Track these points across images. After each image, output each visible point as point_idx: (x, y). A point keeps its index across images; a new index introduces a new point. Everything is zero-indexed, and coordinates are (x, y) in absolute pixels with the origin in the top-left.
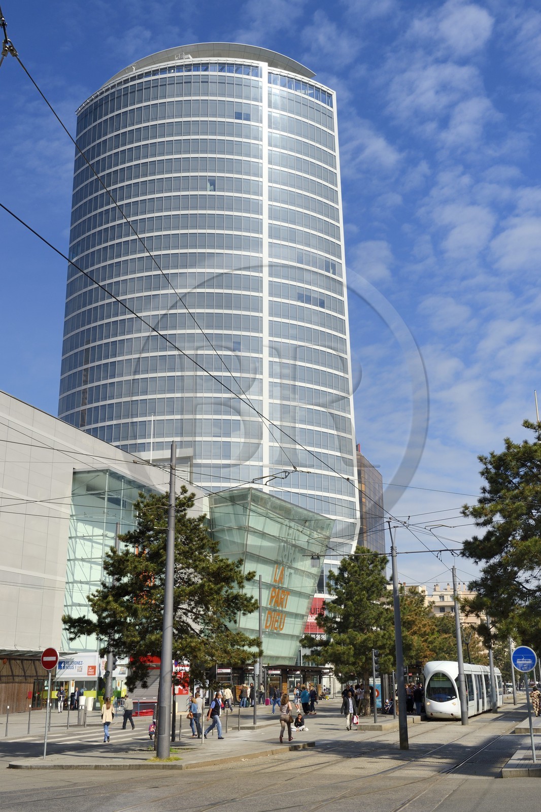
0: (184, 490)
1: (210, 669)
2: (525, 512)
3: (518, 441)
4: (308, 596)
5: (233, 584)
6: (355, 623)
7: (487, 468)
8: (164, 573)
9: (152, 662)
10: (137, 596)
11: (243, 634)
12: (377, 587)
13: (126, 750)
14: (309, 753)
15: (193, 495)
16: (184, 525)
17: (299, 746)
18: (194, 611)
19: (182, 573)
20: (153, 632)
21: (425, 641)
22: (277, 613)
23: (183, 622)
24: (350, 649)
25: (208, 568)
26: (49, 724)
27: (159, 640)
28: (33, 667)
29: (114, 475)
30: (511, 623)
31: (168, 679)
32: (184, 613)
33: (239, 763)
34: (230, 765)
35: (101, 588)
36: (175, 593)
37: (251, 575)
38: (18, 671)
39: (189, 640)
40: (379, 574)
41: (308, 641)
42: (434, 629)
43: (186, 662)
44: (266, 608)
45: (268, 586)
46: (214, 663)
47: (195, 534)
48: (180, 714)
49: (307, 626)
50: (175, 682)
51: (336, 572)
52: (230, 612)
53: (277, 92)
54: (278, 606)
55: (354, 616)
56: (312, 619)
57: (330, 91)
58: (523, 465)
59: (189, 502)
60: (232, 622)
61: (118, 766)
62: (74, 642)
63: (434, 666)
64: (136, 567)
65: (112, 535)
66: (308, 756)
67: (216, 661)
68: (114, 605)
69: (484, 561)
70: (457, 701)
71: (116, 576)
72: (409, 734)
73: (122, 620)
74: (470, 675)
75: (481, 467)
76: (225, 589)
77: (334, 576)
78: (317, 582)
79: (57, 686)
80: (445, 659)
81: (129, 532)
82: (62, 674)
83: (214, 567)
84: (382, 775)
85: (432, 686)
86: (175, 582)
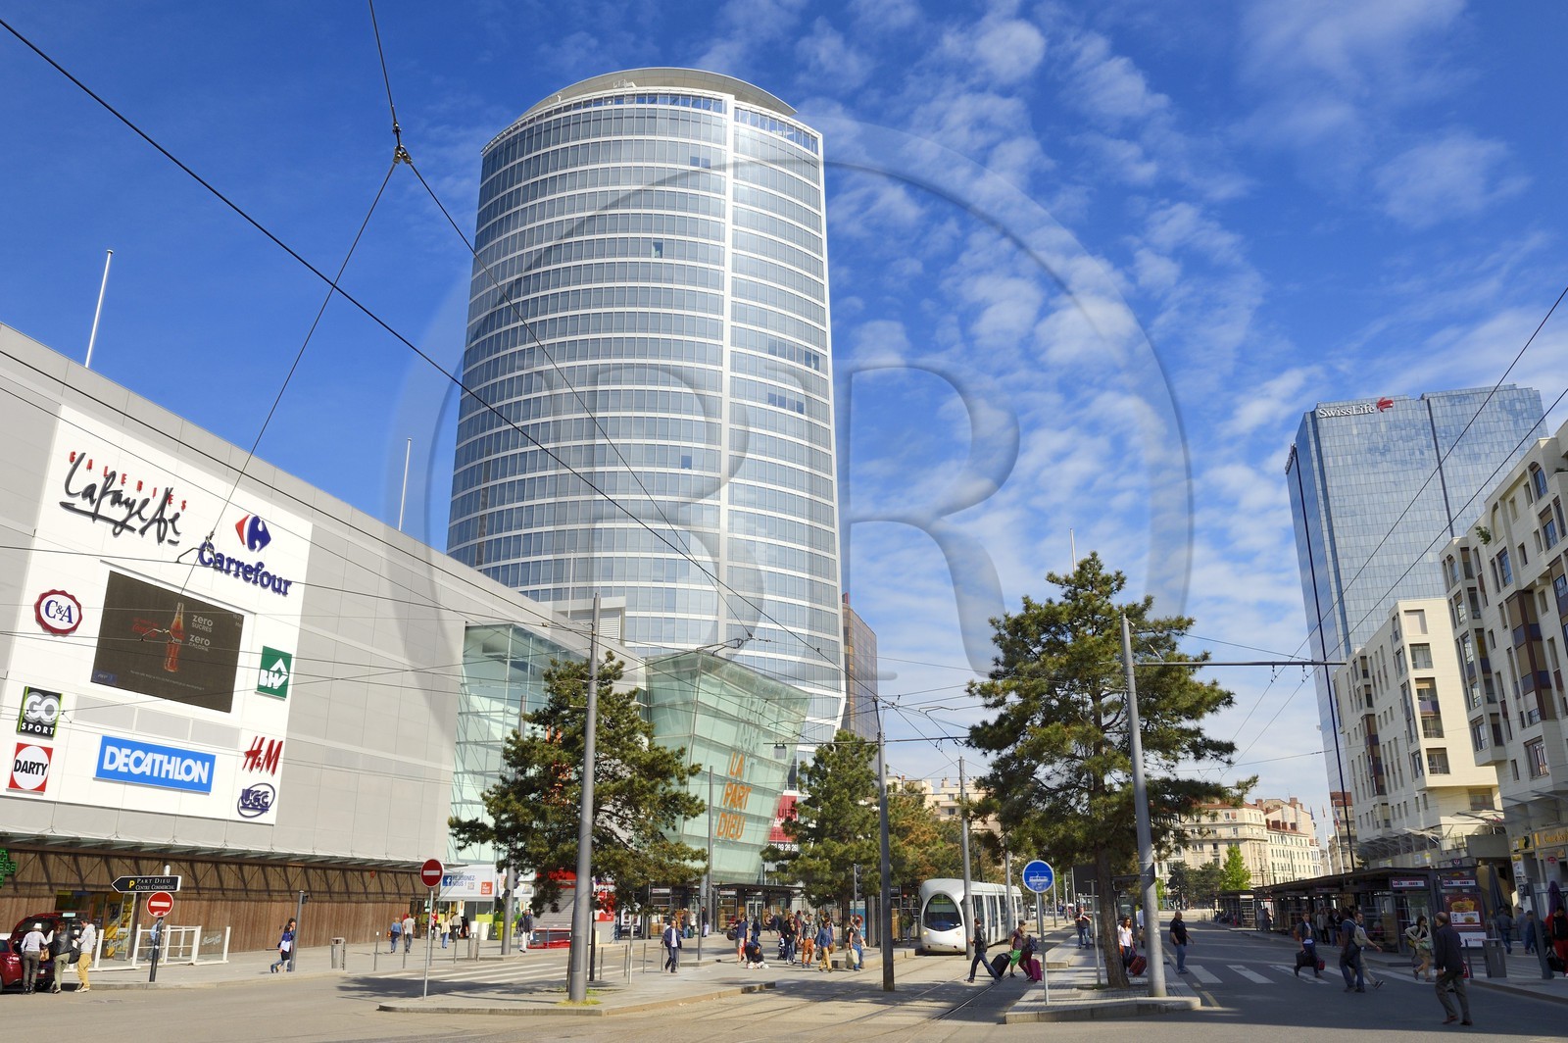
0: (610, 657)
1: (641, 889)
2: (1045, 690)
3: (1039, 600)
4: (774, 793)
5: (671, 780)
6: (832, 830)
7: (1000, 634)
8: (581, 764)
9: (565, 878)
10: (545, 793)
11: (684, 845)
12: (863, 783)
13: (531, 991)
14: (767, 995)
15: (622, 664)
16: (609, 703)
17: (754, 988)
18: (620, 813)
19: (605, 765)
20: (567, 841)
21: (925, 853)
22: (733, 815)
23: (606, 828)
24: (825, 864)
25: (639, 758)
26: (431, 956)
27: (573, 851)
28: (410, 882)
29: (520, 632)
30: (1024, 831)
31: (585, 901)
32: (608, 817)
33: (675, 1009)
34: (663, 1011)
35: (499, 782)
36: (595, 790)
37: (696, 768)
38: (390, 887)
39: (612, 852)
40: (865, 767)
41: (771, 854)
42: (936, 837)
43: (609, 880)
44: (720, 809)
45: (723, 780)
46: (646, 881)
47: (623, 714)
48: (601, 946)
49: (773, 833)
50: (595, 905)
51: (810, 763)
52: (667, 816)
53: (747, 132)
54: (735, 806)
55: (831, 820)
56: (778, 823)
57: (816, 134)
58: (1046, 631)
59: (616, 674)
60: (671, 829)
61: (520, 1010)
62: (463, 851)
63: (934, 886)
64: (545, 756)
65: (517, 710)
66: (764, 1000)
67: (648, 879)
68: (516, 806)
69: (995, 751)
70: (961, 929)
71: (520, 768)
72: (896, 972)
73: (527, 824)
74: (981, 896)
75: (994, 632)
76: (660, 787)
77: (807, 768)
78: (788, 774)
79: (441, 907)
80: (949, 876)
81: (537, 711)
82: (447, 893)
83: (647, 759)
84: (856, 1023)
85: (930, 910)
86: (596, 775)
